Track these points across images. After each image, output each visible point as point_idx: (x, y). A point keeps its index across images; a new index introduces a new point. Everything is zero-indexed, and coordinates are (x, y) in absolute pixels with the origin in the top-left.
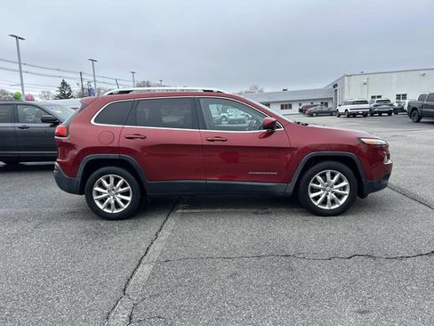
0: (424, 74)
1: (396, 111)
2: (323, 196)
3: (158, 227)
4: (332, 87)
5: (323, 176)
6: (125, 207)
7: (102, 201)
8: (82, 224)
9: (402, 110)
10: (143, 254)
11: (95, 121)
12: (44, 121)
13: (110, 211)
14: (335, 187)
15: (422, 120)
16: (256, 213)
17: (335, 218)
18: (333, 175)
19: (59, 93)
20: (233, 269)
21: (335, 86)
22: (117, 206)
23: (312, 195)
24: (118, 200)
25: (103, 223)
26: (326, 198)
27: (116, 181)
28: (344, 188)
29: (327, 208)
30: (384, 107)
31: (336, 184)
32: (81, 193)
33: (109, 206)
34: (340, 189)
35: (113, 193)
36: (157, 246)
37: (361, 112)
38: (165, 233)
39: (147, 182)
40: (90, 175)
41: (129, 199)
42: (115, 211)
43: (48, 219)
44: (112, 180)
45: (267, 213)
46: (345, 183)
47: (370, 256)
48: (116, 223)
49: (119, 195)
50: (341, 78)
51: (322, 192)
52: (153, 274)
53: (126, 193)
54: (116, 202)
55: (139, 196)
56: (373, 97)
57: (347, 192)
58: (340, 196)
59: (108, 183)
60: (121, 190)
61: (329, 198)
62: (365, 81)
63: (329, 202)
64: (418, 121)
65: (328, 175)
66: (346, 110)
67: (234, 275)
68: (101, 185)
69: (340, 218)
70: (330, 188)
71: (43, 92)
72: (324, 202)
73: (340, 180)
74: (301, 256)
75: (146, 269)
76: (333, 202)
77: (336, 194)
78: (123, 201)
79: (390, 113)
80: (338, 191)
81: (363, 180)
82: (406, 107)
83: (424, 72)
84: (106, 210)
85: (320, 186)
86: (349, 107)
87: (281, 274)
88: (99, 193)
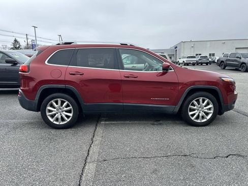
0: (224, 43)
1: (210, 63)
2: (197, 114)
3: (91, 135)
4: (174, 48)
5: (198, 101)
6: (68, 120)
7: (52, 116)
8: (38, 131)
9: (214, 62)
10: (86, 155)
11: (48, 62)
12: (7, 62)
13: (58, 123)
14: (205, 108)
15: (226, 68)
16: (153, 124)
17: (204, 128)
18: (203, 101)
19: (12, 46)
20: (153, 166)
21: (176, 47)
22: (63, 119)
23: (191, 113)
24: (64, 116)
25: (53, 131)
26: (199, 115)
27: (63, 103)
28: (210, 109)
29: (199, 121)
30: (204, 60)
31: (205, 106)
32: (38, 110)
33: (57, 120)
34: (208, 109)
35: (60, 111)
36: (95, 149)
37: (192, 62)
38: (98, 139)
39: (83, 104)
40: (44, 99)
41: (71, 115)
42: (62, 123)
43: (14, 128)
44: (59, 102)
45: (160, 124)
46: (211, 106)
47: (239, 155)
48: (62, 131)
49: (64, 113)
50: (179, 44)
51: (196, 111)
52: (97, 171)
53: (69, 111)
54: (62, 117)
55: (78, 113)
56: (197, 55)
57: (212, 111)
58: (207, 114)
59: (57, 104)
60: (65, 109)
61: (200, 115)
62: (192, 45)
63: (200, 117)
64: (224, 69)
65: (201, 101)
66: (184, 61)
67: (155, 171)
68: (52, 106)
69: (207, 127)
70: (202, 109)
71: (2, 45)
72: (198, 118)
73: (208, 104)
74: (195, 156)
75: (91, 168)
76: (203, 117)
77: (204, 113)
78: (67, 116)
79: (207, 64)
80: (206, 111)
81: (222, 104)
82: (216, 61)
83: (224, 41)
84: (55, 122)
85: (195, 107)
86: (185, 60)
87: (187, 170)
88: (50, 111)
